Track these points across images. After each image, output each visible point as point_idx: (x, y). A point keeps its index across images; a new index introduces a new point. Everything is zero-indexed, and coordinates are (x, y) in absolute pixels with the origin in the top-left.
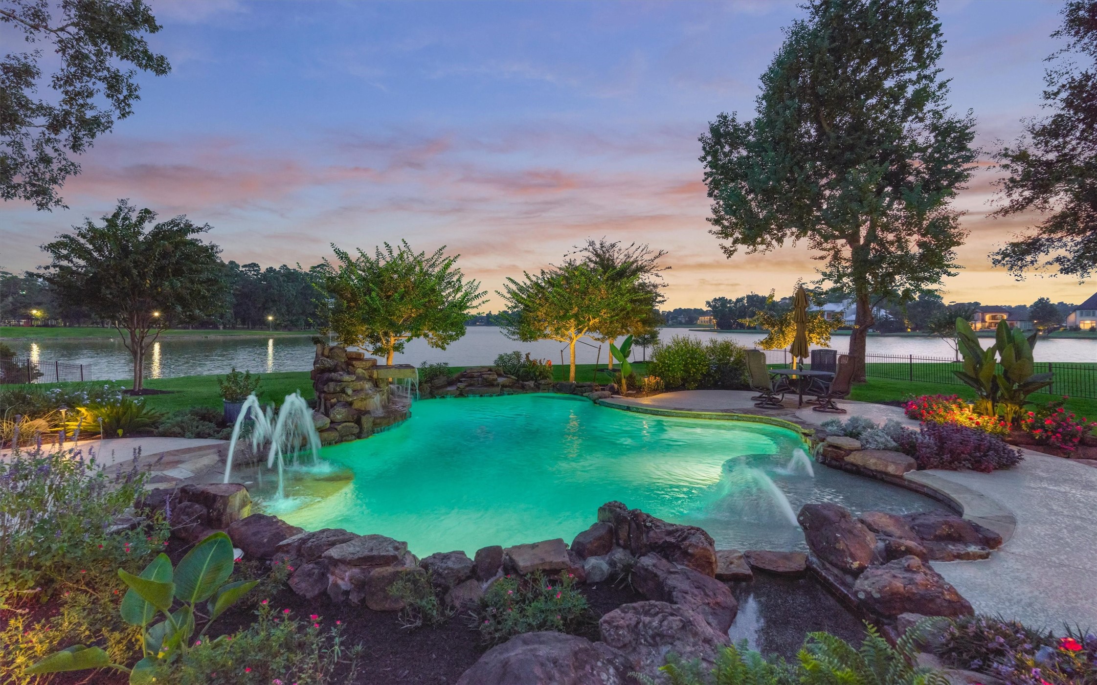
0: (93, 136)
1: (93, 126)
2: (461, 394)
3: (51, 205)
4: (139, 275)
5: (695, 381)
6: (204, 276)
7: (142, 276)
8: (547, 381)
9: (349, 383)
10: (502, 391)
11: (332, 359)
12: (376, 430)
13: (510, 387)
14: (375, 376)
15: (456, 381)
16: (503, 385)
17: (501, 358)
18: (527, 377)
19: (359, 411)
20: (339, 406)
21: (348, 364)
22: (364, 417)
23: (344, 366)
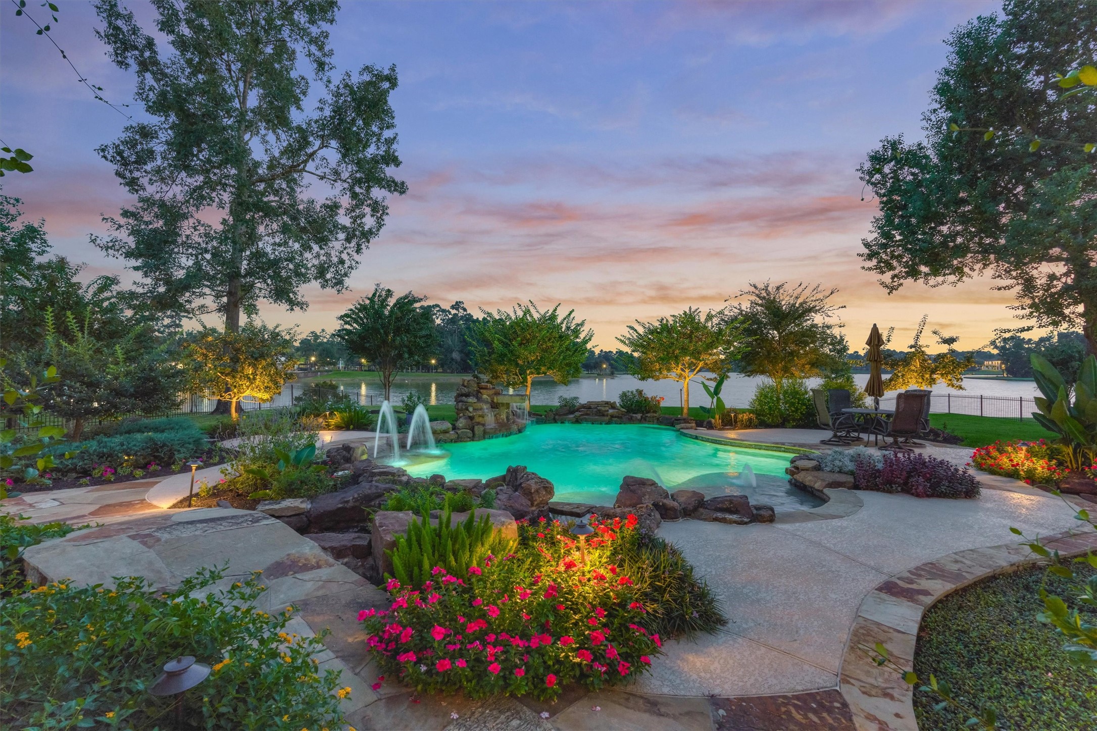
0: (368, 242)
1: (367, 235)
2: (577, 421)
3: (344, 290)
4: (385, 332)
5: (794, 420)
6: (424, 333)
7: (387, 334)
8: (653, 414)
9: (472, 404)
10: (610, 419)
11: (467, 387)
12: (486, 436)
13: (619, 418)
14: (496, 401)
15: (577, 411)
16: (612, 416)
17: (624, 394)
18: (639, 411)
19: (476, 423)
20: (463, 419)
21: (478, 392)
22: (476, 426)
23: (475, 393)
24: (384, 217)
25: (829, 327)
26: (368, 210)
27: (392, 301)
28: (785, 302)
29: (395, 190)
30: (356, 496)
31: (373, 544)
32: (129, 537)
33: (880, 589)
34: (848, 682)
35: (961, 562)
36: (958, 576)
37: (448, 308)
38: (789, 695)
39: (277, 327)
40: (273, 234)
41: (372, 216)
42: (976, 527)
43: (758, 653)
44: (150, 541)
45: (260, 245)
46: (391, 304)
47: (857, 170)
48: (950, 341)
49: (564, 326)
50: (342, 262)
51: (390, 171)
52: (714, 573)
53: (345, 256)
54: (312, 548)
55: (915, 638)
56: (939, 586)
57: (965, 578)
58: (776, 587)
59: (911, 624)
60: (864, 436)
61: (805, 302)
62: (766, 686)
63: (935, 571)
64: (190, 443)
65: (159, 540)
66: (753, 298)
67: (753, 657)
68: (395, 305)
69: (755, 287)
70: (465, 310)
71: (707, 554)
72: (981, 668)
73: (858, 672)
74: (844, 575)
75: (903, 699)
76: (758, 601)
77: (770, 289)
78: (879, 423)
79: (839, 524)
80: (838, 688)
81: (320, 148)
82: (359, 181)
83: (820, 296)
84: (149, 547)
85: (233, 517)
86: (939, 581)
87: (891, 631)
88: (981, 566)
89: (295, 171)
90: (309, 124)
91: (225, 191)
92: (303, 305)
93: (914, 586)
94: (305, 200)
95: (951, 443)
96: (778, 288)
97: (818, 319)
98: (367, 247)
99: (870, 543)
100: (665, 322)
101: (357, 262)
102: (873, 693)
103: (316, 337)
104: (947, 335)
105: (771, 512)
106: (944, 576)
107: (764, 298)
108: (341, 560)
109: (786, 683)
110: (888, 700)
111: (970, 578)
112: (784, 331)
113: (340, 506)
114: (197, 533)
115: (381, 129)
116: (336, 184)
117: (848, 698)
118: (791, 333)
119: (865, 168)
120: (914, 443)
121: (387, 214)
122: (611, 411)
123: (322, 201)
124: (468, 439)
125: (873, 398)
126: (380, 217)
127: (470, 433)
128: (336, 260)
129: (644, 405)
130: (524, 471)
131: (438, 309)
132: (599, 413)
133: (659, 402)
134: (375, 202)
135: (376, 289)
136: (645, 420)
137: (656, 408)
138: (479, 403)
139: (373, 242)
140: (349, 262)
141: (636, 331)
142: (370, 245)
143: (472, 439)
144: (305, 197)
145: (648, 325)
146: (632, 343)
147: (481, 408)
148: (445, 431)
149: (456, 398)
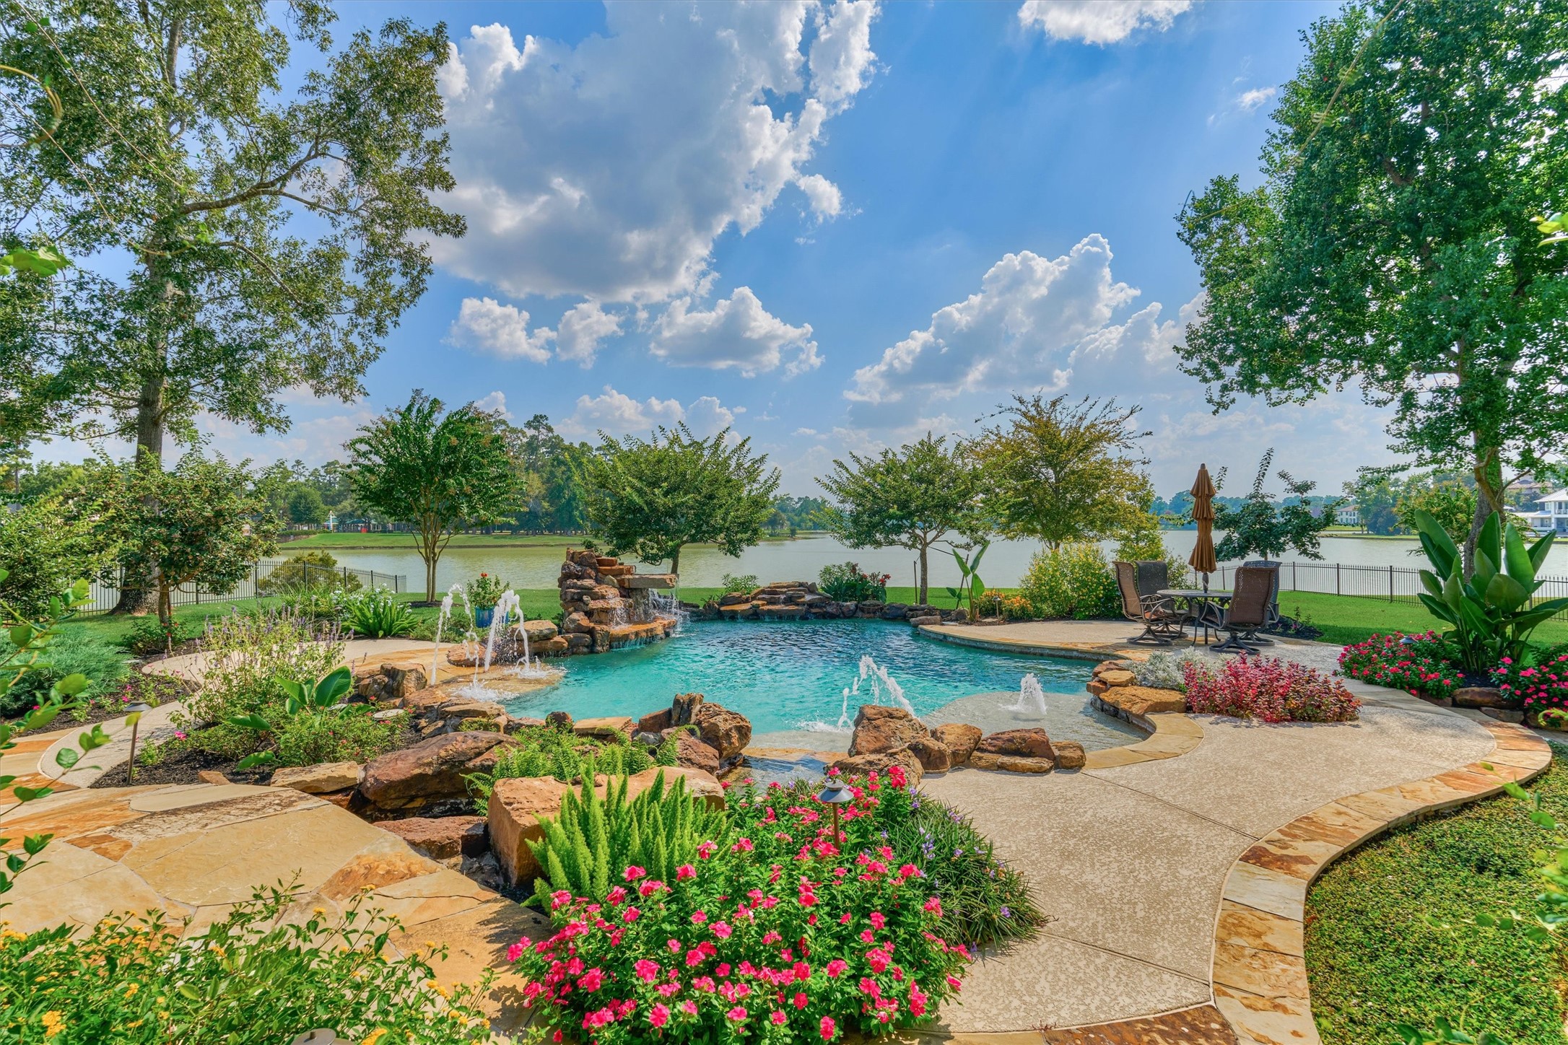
0: (397, 315)
3: (354, 395)
5: (1087, 608)
8: (876, 602)
9: (589, 591)
10: (808, 612)
11: (580, 564)
12: (615, 644)
13: (821, 607)
14: (626, 585)
15: (754, 598)
16: (811, 605)
17: (827, 571)
18: (852, 597)
19: (596, 622)
20: (575, 616)
21: (597, 571)
22: (598, 628)
23: (593, 573)
24: (425, 277)
25: (1129, 464)
26: (397, 264)
27: (439, 419)
28: (1064, 419)
29: (446, 230)
30: (443, 753)
31: (492, 832)
32: (71, 842)
33: (1245, 859)
34: (1225, 994)
35: (1345, 813)
36: (1345, 834)
37: (520, 426)
38: (1150, 1017)
39: (244, 465)
40: (223, 299)
41: (405, 274)
42: (1358, 762)
43: (1098, 961)
44: (113, 848)
45: (200, 318)
46: (438, 424)
48: (1304, 488)
49: (733, 463)
50: (351, 349)
51: (436, 198)
52: (1014, 848)
53: (354, 339)
54: (393, 845)
55: (1302, 926)
56: (1323, 850)
57: (1353, 836)
58: (1104, 864)
59: (1294, 905)
60: (1189, 631)
61: (1093, 426)
62: (1117, 1008)
63: (1313, 828)
64: (98, 671)
65: (127, 846)
66: (1018, 417)
67: (1092, 967)
68: (445, 426)
69: (1022, 402)
70: (550, 429)
71: (999, 820)
72: (1389, 960)
73: (1235, 978)
74: (1195, 841)
75: (1297, 1009)
76: (1084, 886)
77: (1042, 404)
78: (1211, 611)
79: (1175, 766)
80: (1212, 1003)
81: (309, 157)
82: (382, 216)
83: (1114, 416)
84: (116, 858)
85: (244, 800)
86: (1321, 843)
87: (1269, 917)
88: (1371, 817)
89: (264, 193)
90: (292, 114)
91: (139, 223)
92: (282, 425)
93: (1289, 852)
94: (281, 240)
95: (1307, 638)
96: (1054, 404)
97: (1112, 451)
98: (396, 324)
99: (1222, 792)
100: (890, 455)
101: (378, 348)
102: (1260, 1006)
103: (285, 475)
104: (1298, 480)
105: (1079, 753)
106: (1327, 836)
107: (1032, 419)
108: (446, 861)
109: (1143, 1001)
110: (1280, 1014)
111: (1360, 835)
112: (1062, 469)
113: (417, 771)
114: (193, 829)
115: (419, 127)
116: (341, 219)
117: (1228, 1015)
118: (1073, 472)
119: (1186, 220)
120: (1258, 639)
121: (430, 272)
122: (808, 598)
123: (313, 244)
124: (585, 650)
125: (1200, 574)
126: (418, 277)
127: (588, 638)
128: (340, 346)
129: (859, 587)
130: (701, 701)
131: (503, 427)
132: (790, 600)
133: (883, 582)
134: (409, 252)
135: (414, 398)
136: (862, 610)
137: (879, 591)
138: (600, 589)
139: (407, 315)
140: (363, 349)
141: (847, 470)
142: (400, 320)
143: (591, 648)
144: (281, 234)
145: (865, 462)
146: (841, 488)
147: (603, 597)
148: (547, 638)
149: (561, 582)
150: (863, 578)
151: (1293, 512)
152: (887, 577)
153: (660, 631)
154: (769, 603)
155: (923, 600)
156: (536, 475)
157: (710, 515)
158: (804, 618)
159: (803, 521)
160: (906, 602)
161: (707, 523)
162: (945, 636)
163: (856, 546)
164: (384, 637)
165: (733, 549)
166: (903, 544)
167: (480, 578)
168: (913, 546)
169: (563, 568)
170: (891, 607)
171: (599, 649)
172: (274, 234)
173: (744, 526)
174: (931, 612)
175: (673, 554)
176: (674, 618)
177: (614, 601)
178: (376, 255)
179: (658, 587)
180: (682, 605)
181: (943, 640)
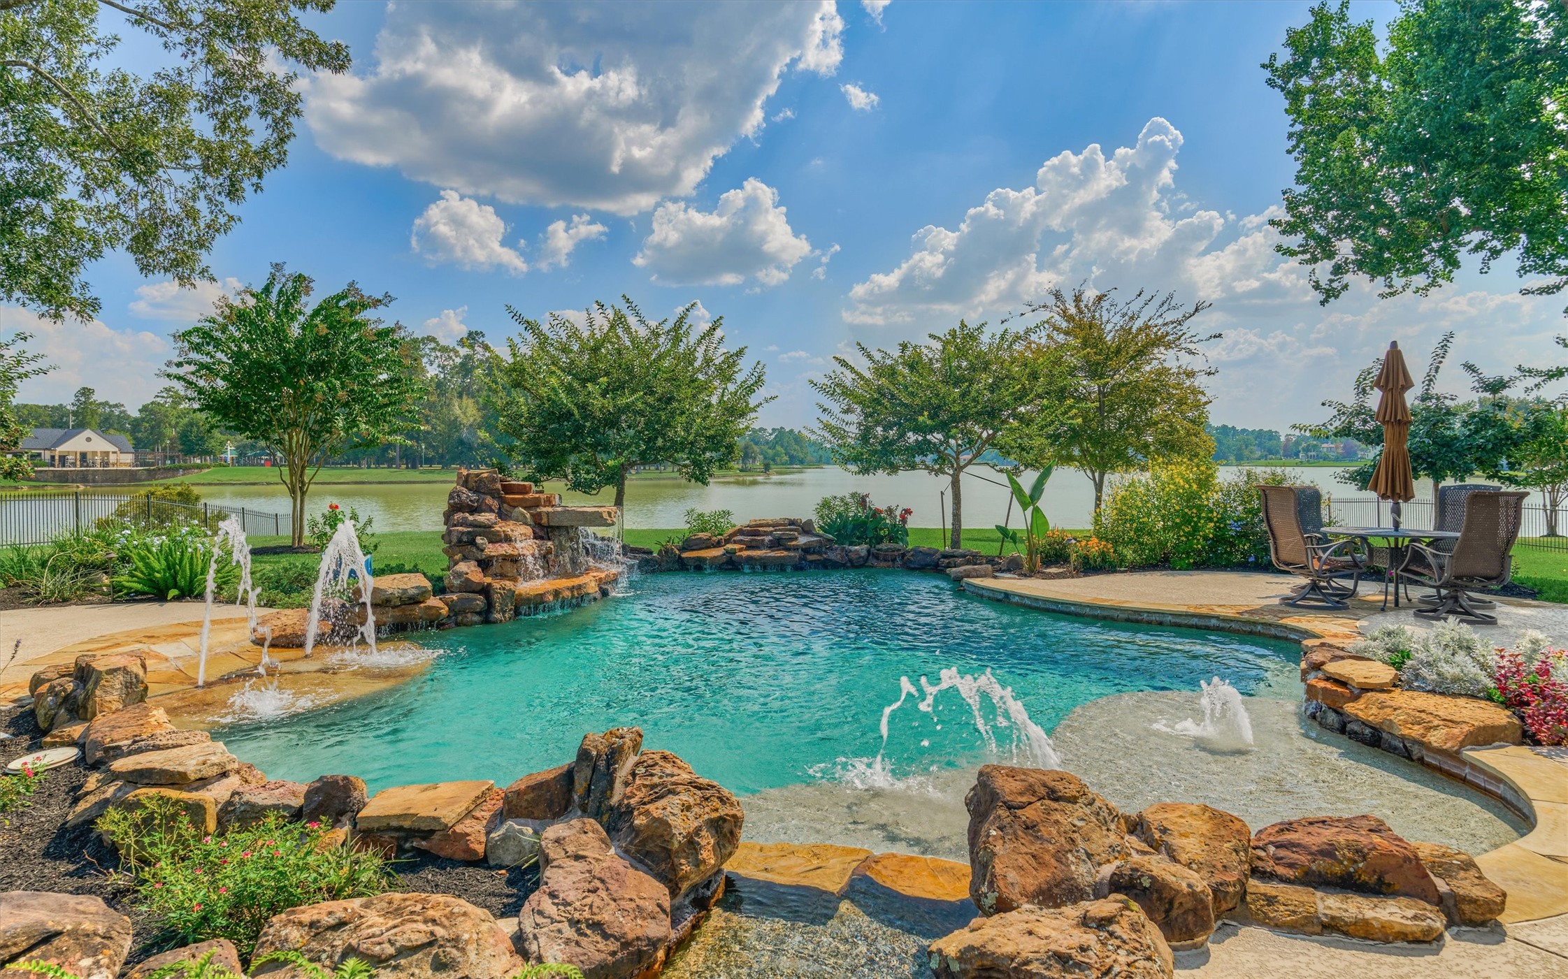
0: (260, 176)
1: (255, 161)
3: (195, 277)
5: (1189, 551)
8: (893, 545)
9: (485, 529)
10: (802, 559)
11: (476, 491)
12: (524, 609)
13: (819, 553)
14: (544, 521)
15: (728, 541)
16: (807, 550)
17: (826, 504)
18: (861, 539)
19: (495, 576)
20: (462, 567)
21: (502, 501)
22: (497, 585)
23: (495, 504)
24: (292, 119)
25: (1191, 374)
26: (252, 100)
28: (1111, 324)
29: (320, 62)
41: (264, 114)
46: (309, 311)
47: (1263, 66)
48: (1496, 386)
49: (700, 354)
50: (192, 215)
51: (309, 19)
53: (199, 203)
61: (1148, 326)
66: (1053, 317)
68: (316, 313)
69: (1058, 297)
77: (1084, 299)
83: (1173, 316)
92: (88, 308)
94: (104, 73)
96: (1100, 299)
97: (1169, 359)
98: (257, 188)
100: (911, 348)
101: (231, 218)
104: (1490, 374)
107: (1070, 319)
118: (1123, 384)
119: (1278, 64)
121: (298, 113)
122: (803, 540)
123: (147, 78)
124: (476, 618)
125: (1387, 505)
126: (282, 119)
127: (480, 601)
128: (177, 209)
129: (870, 526)
130: (636, 747)
131: (433, 345)
132: (777, 543)
133: (904, 520)
134: (270, 85)
135: (273, 277)
136: (877, 557)
137: (898, 532)
138: (502, 527)
139: (271, 177)
140: (209, 217)
141: (852, 369)
142: (264, 183)
143: (486, 617)
144: (104, 66)
145: (877, 356)
146: (846, 392)
147: (508, 539)
148: (414, 601)
149: (448, 516)
150: (876, 513)
151: (1483, 421)
152: (908, 512)
153: (593, 588)
154: (750, 547)
155: (956, 543)
156: (471, 401)
157: (668, 425)
158: (798, 568)
159: (777, 454)
160: (935, 546)
161: (663, 436)
162: (1007, 595)
163: (865, 471)
164: (177, 599)
165: (700, 476)
166: (927, 468)
167: (327, 511)
168: (941, 471)
169: (451, 497)
170: (916, 551)
171: (498, 616)
172: (93, 65)
173: (715, 441)
174: (974, 559)
175: (616, 478)
176: (614, 570)
177: (525, 544)
178: (227, 90)
179: (592, 524)
180: (626, 550)
181: (1003, 600)
